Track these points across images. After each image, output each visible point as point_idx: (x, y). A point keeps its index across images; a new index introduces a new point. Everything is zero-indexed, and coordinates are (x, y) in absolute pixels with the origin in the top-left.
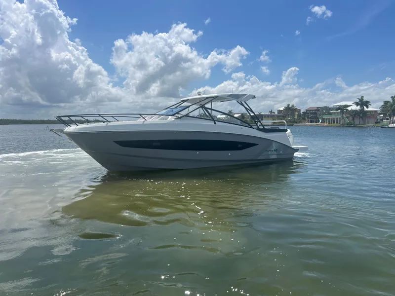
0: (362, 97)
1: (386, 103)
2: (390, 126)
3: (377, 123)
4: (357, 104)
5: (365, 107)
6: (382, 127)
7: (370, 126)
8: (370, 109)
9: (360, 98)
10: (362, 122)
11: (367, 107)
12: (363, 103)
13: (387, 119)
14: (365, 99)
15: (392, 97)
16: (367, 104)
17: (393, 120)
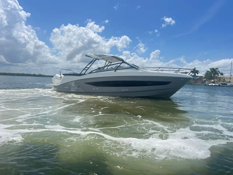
0: (195, 68)
1: (208, 71)
2: (210, 84)
3: (202, 83)
4: (192, 72)
5: (196, 74)
6: (205, 85)
7: (199, 84)
10: (194, 82)
11: (198, 74)
12: (195, 71)
13: (208, 81)
15: (210, 69)
16: (197, 72)
17: (211, 81)
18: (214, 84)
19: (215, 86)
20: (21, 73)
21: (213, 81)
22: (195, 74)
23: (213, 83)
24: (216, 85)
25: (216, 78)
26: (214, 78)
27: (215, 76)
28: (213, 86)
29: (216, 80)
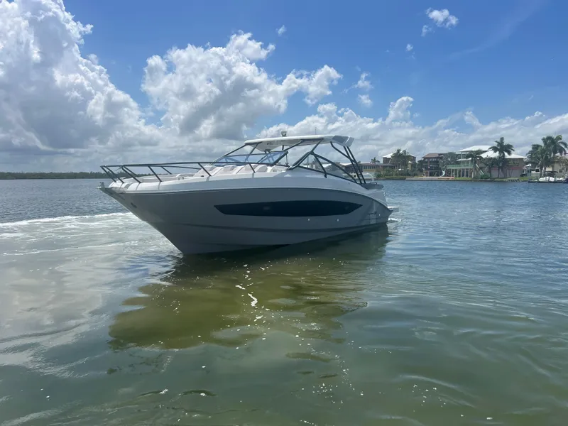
0: (502, 139)
1: (536, 147)
2: (541, 180)
3: (522, 175)
4: (495, 149)
5: (506, 154)
6: (529, 182)
7: (513, 181)
8: (513, 156)
9: (499, 140)
10: (502, 175)
11: (509, 153)
12: (503, 147)
13: (538, 170)
14: (506, 142)
15: (543, 139)
16: (508, 149)
17: (545, 172)
18: (552, 179)
19: (555, 182)
20: (78, 172)
21: (549, 169)
22: (504, 154)
23: (552, 174)
24: (558, 179)
25: (560, 161)
26: (554, 162)
27: (554, 157)
28: (551, 182)
29: (557, 167)
